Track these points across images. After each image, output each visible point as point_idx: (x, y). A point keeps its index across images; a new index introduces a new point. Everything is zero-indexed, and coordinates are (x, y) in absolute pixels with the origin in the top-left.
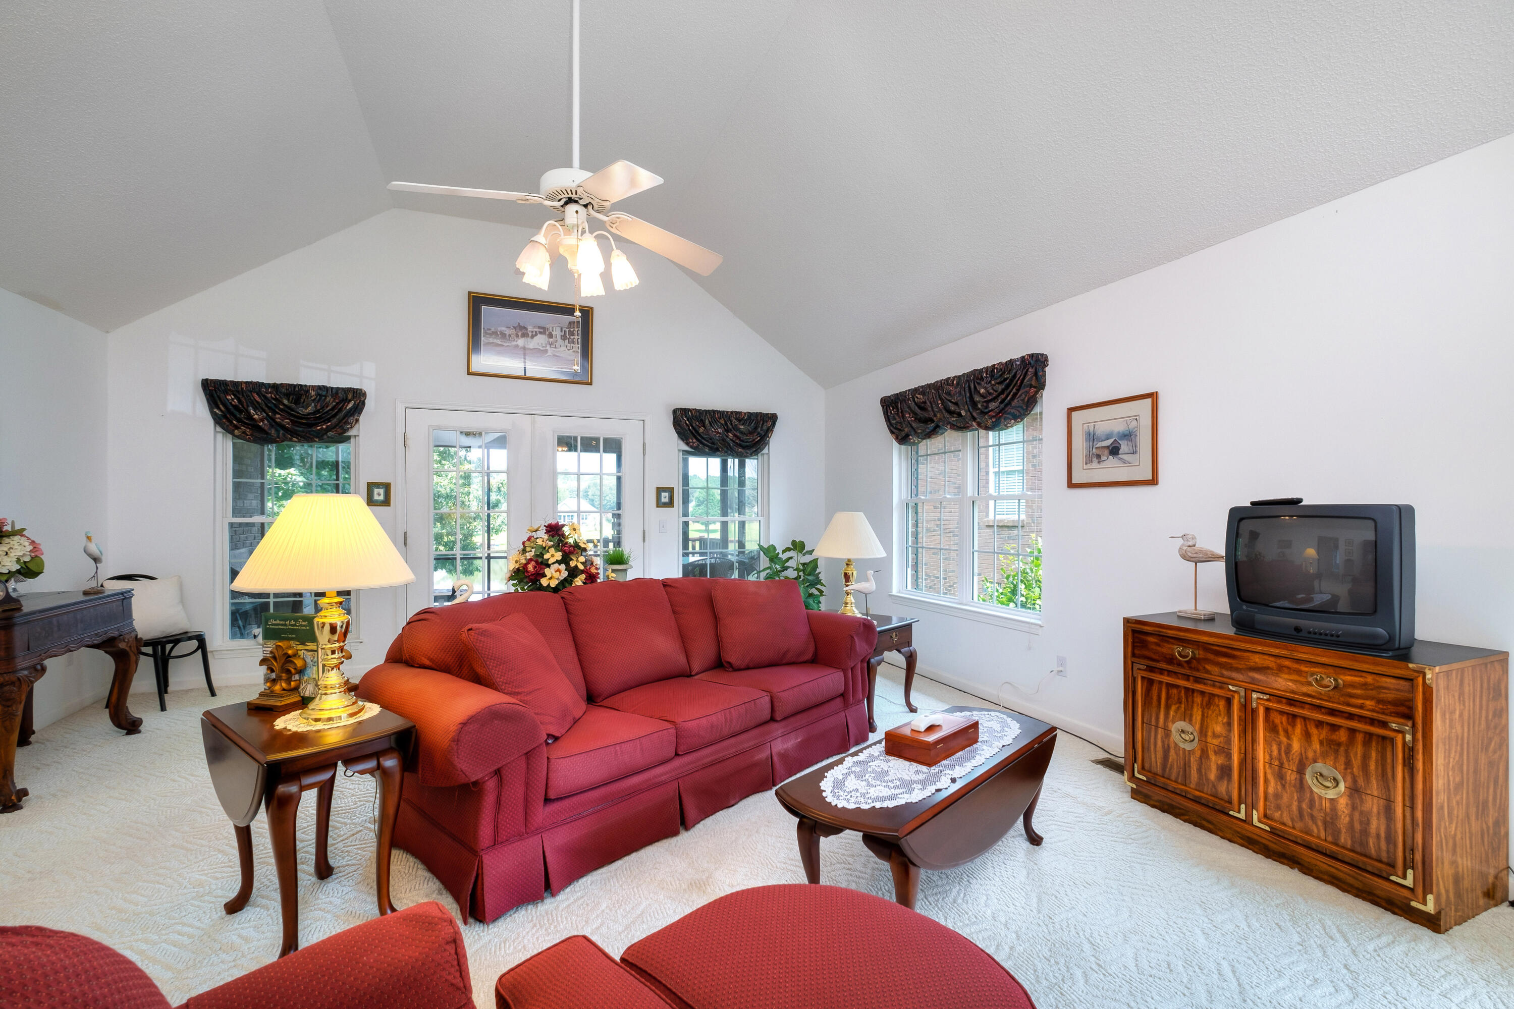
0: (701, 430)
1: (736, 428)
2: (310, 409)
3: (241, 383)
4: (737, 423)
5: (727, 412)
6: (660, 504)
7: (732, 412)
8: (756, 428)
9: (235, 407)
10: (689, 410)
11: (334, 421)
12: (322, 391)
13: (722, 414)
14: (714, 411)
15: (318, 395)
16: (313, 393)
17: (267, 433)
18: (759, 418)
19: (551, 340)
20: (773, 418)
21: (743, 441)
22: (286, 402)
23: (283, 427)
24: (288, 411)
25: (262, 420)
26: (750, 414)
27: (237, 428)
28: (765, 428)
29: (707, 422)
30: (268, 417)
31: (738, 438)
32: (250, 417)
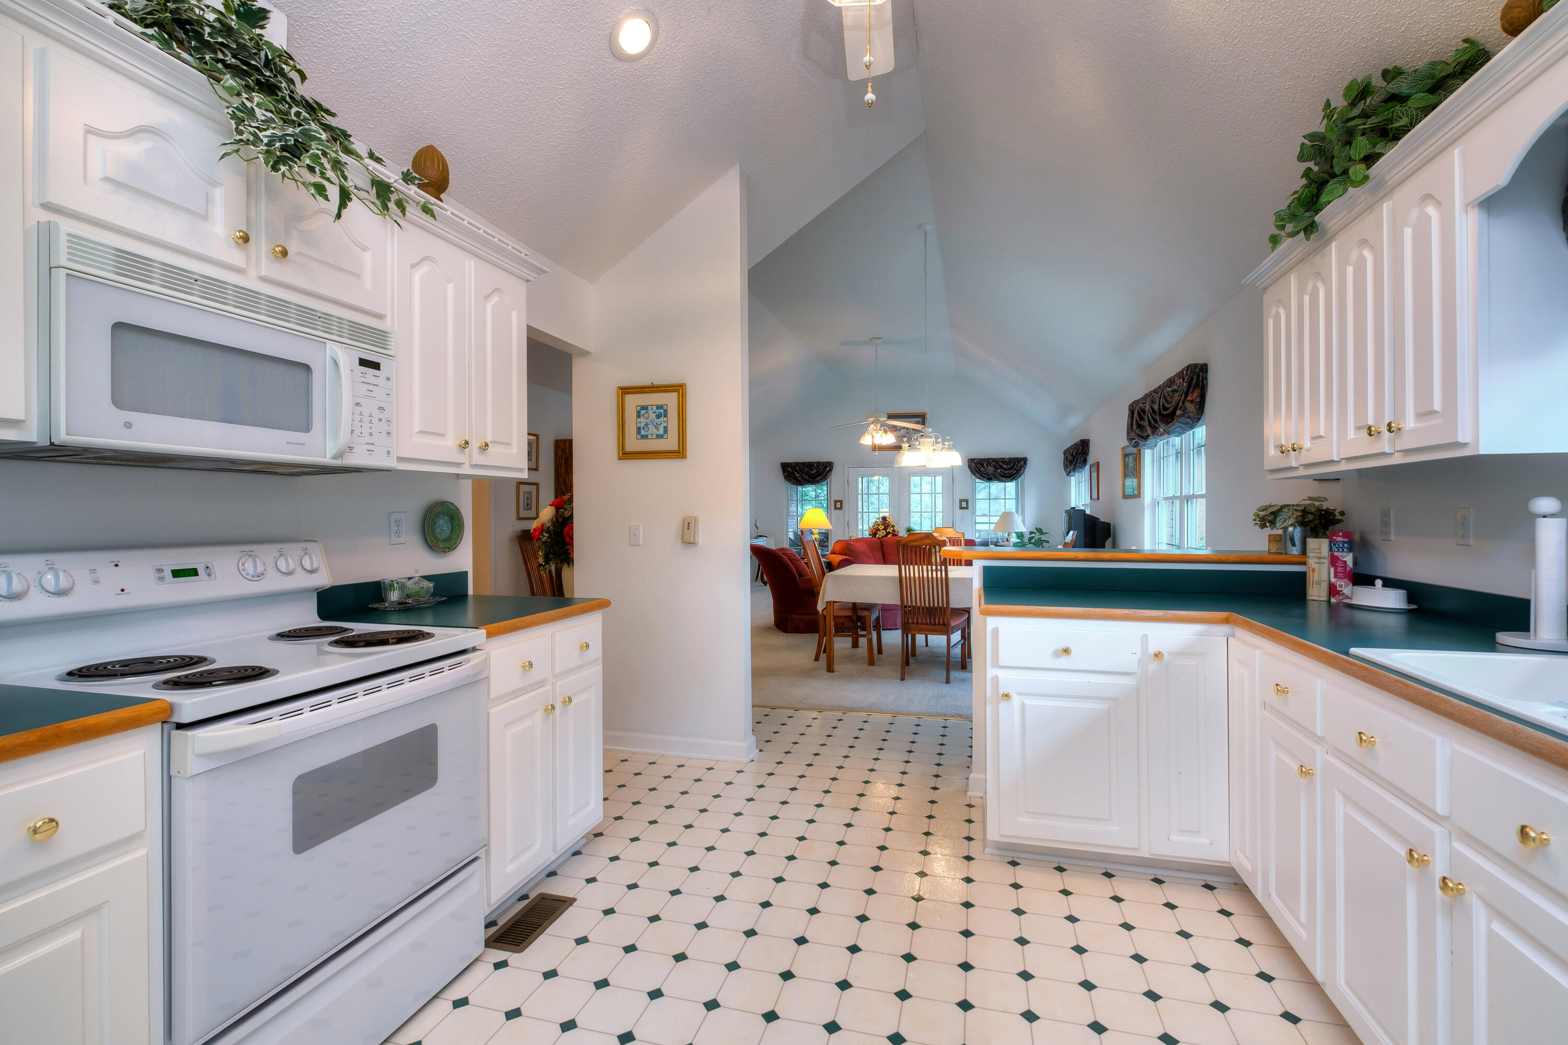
0: (982, 469)
1: (1002, 467)
2: (814, 471)
3: (792, 463)
4: (1002, 464)
5: (997, 458)
6: (961, 508)
7: (999, 459)
8: (1014, 465)
9: (791, 472)
10: (975, 459)
11: (822, 476)
12: (819, 463)
13: (995, 460)
14: (989, 459)
15: (817, 465)
16: (815, 465)
17: (800, 482)
18: (1016, 461)
19: (908, 431)
20: (1025, 460)
21: (1004, 473)
22: (806, 469)
23: (806, 480)
24: (807, 473)
25: (799, 477)
26: (1010, 459)
27: (791, 480)
28: (1019, 465)
29: (985, 465)
30: (802, 477)
31: (1003, 472)
32: (795, 476)
